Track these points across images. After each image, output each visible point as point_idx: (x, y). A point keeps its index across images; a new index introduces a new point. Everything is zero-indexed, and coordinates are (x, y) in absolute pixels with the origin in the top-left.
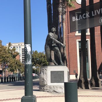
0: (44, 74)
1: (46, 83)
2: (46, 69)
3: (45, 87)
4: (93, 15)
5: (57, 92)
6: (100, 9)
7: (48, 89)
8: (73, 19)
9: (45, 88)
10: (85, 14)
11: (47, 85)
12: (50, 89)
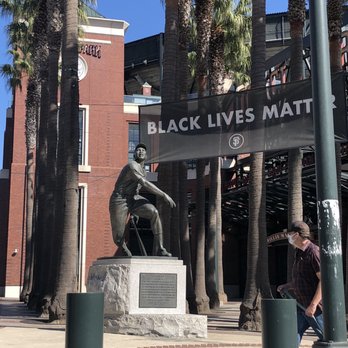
0: (117, 281)
1: (123, 309)
2: (126, 265)
3: (123, 318)
4: (211, 125)
5: (160, 335)
6: (232, 113)
7: (133, 324)
8: (149, 128)
9: (122, 323)
10: (185, 119)
11: (127, 313)
12: (138, 326)
